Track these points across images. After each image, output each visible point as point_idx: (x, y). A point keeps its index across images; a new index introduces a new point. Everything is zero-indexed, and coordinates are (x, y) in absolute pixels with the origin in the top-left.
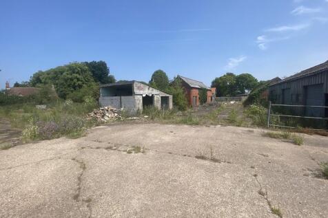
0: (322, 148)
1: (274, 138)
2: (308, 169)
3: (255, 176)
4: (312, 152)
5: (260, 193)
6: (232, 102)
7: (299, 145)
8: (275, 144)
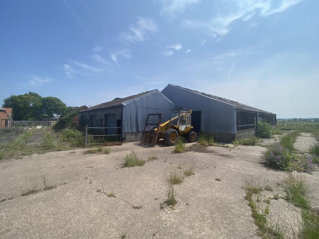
0: (120, 152)
1: (93, 153)
2: (117, 166)
3: (91, 183)
4: (116, 156)
5: (98, 191)
6: (39, 127)
7: (108, 153)
8: (95, 157)
